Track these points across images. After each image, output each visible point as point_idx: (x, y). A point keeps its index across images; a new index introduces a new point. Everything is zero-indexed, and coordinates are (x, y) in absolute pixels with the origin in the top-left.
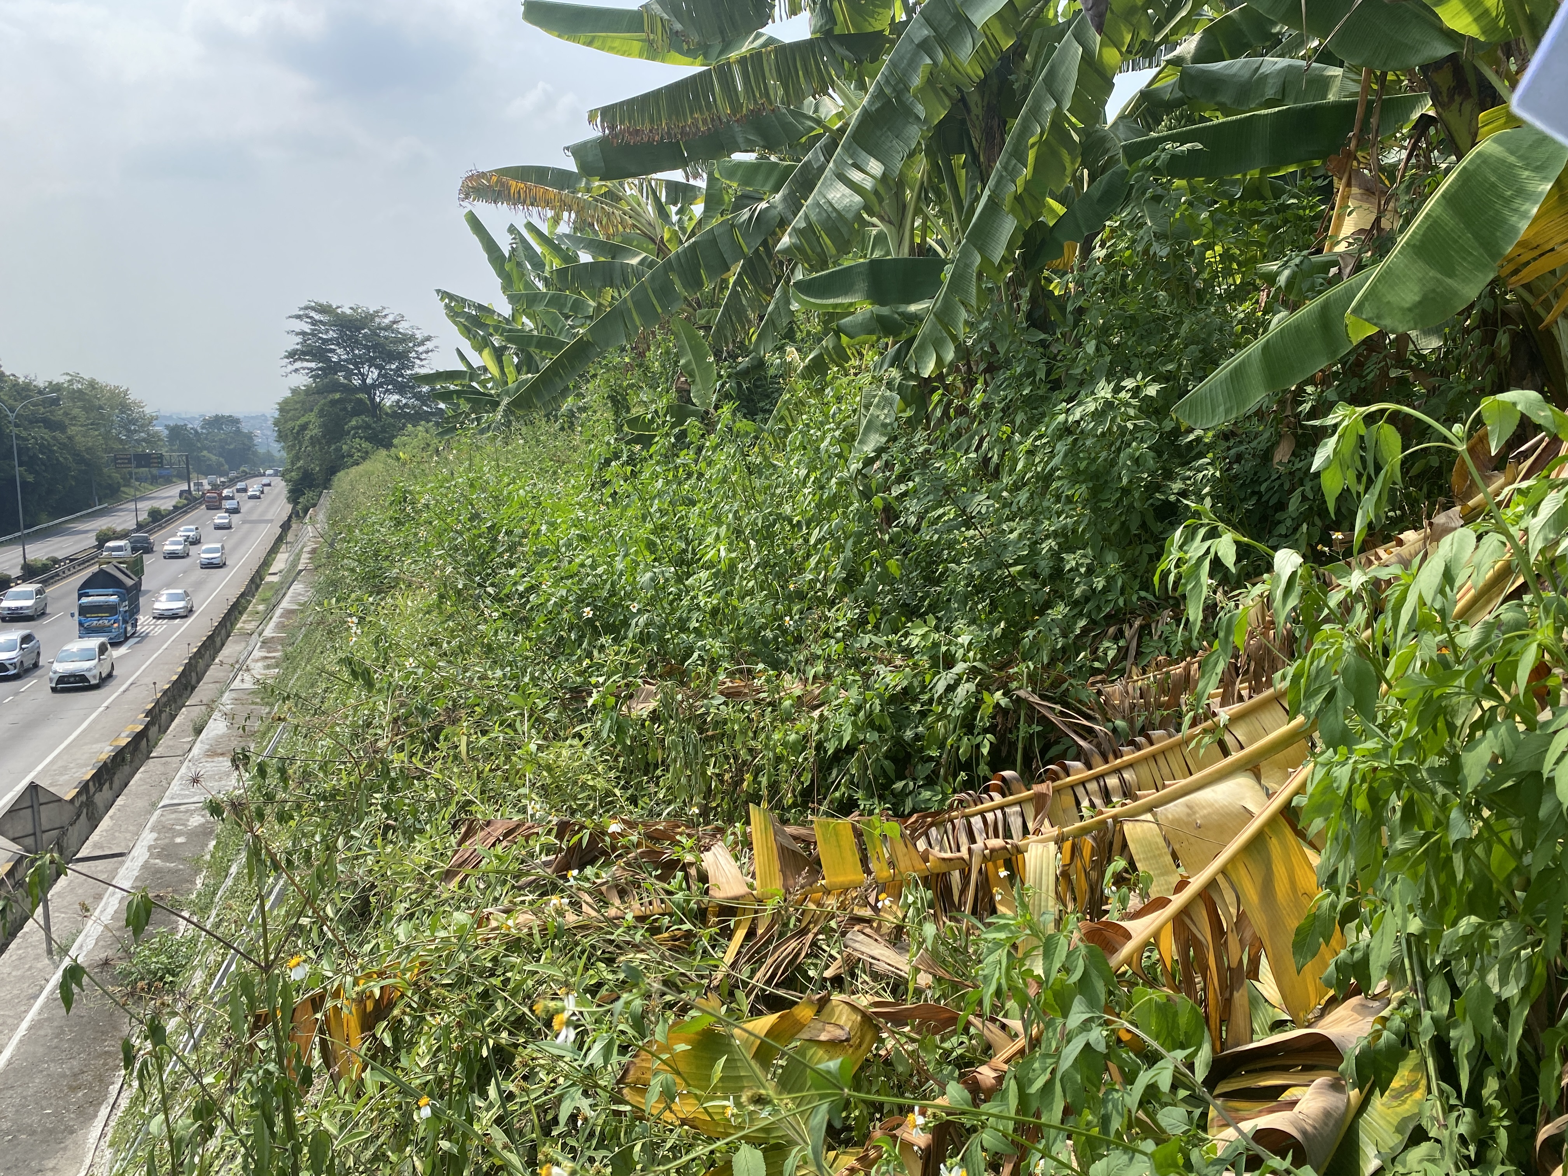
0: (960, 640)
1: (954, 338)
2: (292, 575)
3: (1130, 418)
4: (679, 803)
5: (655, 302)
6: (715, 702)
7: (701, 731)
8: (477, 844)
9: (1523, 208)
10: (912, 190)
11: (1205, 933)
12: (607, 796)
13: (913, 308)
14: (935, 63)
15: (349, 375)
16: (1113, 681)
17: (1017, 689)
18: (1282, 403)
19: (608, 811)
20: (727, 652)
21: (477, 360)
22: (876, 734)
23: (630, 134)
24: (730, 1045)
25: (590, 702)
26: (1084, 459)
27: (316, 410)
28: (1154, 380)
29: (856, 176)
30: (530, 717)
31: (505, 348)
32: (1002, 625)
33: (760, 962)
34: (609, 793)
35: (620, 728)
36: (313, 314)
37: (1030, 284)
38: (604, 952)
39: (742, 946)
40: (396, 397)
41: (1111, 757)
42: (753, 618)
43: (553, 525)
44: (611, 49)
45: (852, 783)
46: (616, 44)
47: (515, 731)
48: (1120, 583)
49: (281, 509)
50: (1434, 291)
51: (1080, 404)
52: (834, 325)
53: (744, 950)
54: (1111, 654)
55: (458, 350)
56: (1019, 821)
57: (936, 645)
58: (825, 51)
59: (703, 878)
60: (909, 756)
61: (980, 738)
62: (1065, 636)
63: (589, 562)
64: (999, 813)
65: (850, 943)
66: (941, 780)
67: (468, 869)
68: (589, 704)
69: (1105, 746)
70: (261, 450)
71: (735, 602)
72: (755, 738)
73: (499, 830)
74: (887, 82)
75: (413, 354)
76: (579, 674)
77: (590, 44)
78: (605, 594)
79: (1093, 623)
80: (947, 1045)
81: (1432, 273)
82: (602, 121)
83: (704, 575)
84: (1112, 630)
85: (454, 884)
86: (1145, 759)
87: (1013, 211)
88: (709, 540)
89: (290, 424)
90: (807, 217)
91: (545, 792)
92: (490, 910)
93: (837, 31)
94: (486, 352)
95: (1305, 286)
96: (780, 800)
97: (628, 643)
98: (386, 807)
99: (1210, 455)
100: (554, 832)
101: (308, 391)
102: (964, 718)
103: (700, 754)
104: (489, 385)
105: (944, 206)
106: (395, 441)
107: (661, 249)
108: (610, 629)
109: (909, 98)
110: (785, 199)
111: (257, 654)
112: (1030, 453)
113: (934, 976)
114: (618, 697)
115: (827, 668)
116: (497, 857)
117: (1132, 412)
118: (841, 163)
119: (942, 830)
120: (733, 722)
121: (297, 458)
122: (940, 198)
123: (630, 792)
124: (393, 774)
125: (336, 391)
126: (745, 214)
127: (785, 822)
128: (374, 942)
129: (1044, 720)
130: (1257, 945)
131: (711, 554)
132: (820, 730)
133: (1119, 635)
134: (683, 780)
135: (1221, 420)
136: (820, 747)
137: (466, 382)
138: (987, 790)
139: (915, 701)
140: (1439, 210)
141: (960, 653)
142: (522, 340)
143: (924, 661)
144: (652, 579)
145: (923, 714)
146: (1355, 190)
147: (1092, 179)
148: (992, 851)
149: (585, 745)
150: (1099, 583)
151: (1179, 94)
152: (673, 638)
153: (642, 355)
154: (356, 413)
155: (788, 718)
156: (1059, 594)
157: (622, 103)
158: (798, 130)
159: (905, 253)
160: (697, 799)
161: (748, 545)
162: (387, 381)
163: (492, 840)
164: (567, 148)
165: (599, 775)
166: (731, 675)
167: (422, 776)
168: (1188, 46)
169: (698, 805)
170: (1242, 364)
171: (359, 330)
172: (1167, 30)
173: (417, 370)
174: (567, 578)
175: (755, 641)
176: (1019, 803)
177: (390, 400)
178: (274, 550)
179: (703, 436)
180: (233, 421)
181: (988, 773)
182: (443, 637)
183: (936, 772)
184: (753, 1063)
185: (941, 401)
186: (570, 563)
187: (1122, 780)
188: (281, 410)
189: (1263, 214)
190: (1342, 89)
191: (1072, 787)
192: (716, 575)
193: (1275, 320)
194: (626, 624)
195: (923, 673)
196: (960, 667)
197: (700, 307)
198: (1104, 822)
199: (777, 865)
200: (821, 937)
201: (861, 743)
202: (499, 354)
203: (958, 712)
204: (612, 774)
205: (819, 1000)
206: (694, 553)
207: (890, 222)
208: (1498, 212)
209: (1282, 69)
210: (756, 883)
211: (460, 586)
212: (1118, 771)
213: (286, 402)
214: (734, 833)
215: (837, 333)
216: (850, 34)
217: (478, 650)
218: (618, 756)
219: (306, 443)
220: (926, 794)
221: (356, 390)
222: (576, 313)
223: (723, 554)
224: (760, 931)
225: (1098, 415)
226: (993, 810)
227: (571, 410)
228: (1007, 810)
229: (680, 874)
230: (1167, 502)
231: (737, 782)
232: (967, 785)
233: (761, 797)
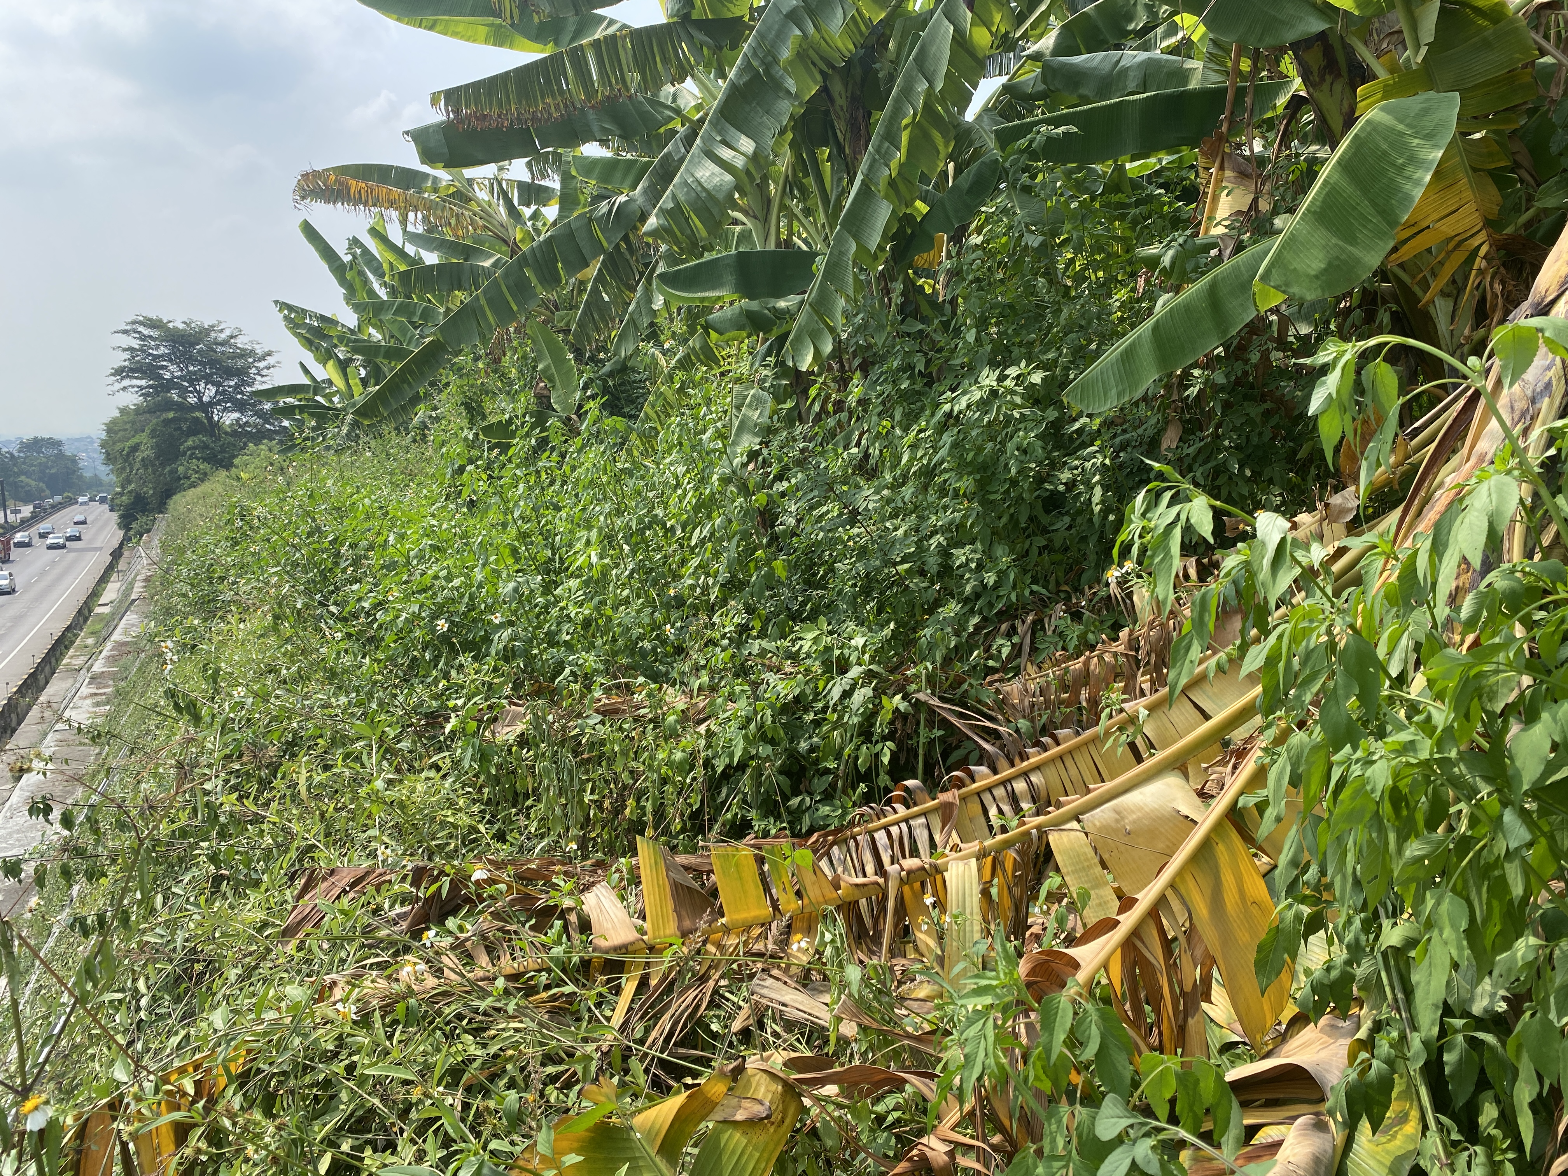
0: (853, 642)
1: (832, 330)
2: (124, 606)
3: (1015, 406)
4: (553, 837)
5: (510, 299)
6: (591, 722)
7: (576, 753)
8: (318, 898)
9: (1416, 176)
10: (776, 183)
11: (1155, 954)
12: (470, 833)
13: (782, 304)
14: (805, 35)
15: (183, 392)
16: (1009, 680)
17: (915, 692)
18: (1168, 387)
19: (472, 850)
20: (602, 667)
21: (320, 372)
22: (769, 748)
23: (477, 119)
24: (629, 1140)
25: (448, 728)
26: (970, 450)
27: (147, 430)
28: (1037, 368)
29: (726, 153)
30: (379, 748)
31: (350, 360)
32: (892, 626)
33: (657, 1017)
34: (474, 829)
35: (483, 756)
36: (141, 329)
37: (901, 278)
38: (470, 1022)
39: (632, 1001)
40: (236, 415)
41: (1017, 760)
42: (628, 629)
43: (402, 537)
44: (455, 34)
45: (744, 801)
46: (460, 29)
47: (363, 766)
48: (1012, 576)
49: (112, 535)
50: (1337, 258)
51: (964, 393)
52: (702, 321)
53: (636, 1006)
54: (1005, 651)
55: (302, 365)
56: (926, 833)
57: (828, 649)
58: (683, 35)
59: (585, 926)
60: (803, 769)
61: (879, 746)
62: (957, 634)
63: (444, 573)
64: (903, 826)
65: (757, 989)
66: (838, 793)
67: (308, 928)
68: (447, 731)
69: (1010, 747)
70: (88, 474)
71: (609, 612)
72: (636, 759)
73: (345, 880)
74: (755, 53)
75: (253, 370)
76: (437, 697)
77: (431, 28)
78: (463, 608)
79: (985, 619)
80: (880, 1108)
81: (1334, 240)
82: (446, 105)
83: (573, 583)
84: (1004, 627)
85: (291, 947)
86: (1052, 760)
87: (887, 197)
88: (579, 546)
89: (119, 446)
90: (674, 196)
91: (399, 832)
92: (334, 976)
93: (695, 16)
94: (331, 363)
95: (1189, 267)
96: (668, 826)
97: (491, 661)
98: (213, 858)
99: (1098, 442)
100: (410, 878)
101: (139, 411)
102: (861, 725)
103: (576, 782)
104: (336, 399)
105: (809, 203)
106: (236, 461)
107: (514, 248)
108: (468, 646)
109: (778, 71)
110: (645, 192)
111: (85, 691)
112: (914, 447)
113: (859, 1025)
114: (480, 721)
115: (712, 678)
116: (342, 912)
117: (1018, 400)
118: (706, 140)
119: (845, 849)
120: (612, 743)
121: (128, 481)
122: (804, 194)
123: (496, 827)
124: (222, 819)
125: (170, 410)
126: (604, 207)
127: (673, 849)
128: (183, 1033)
129: (945, 724)
130: (1209, 961)
131: (581, 560)
132: (708, 746)
133: (1012, 632)
134: (558, 811)
135: (1109, 406)
136: (707, 763)
137: (311, 395)
138: (889, 802)
139: (806, 710)
140: (1336, 176)
141: (853, 659)
142: (369, 351)
143: (817, 668)
144: (516, 590)
145: (817, 724)
146: (1228, 173)
147: (958, 171)
148: (909, 873)
149: (444, 777)
150: (990, 578)
151: (1041, 87)
152: (541, 653)
153: (497, 361)
154: (191, 432)
155: (672, 735)
156: (948, 593)
157: (467, 86)
158: (656, 119)
159: (772, 246)
160: (573, 832)
161: (622, 549)
162: (226, 399)
163: (336, 891)
164: (407, 133)
165: (460, 810)
166: (607, 690)
167: (258, 820)
168: (1047, 42)
169: (575, 839)
170: (1132, 346)
171: (193, 345)
172: (1027, 24)
173: (258, 387)
174: (420, 592)
175: (632, 654)
176: (924, 814)
177: (229, 418)
178: (104, 579)
179: (566, 441)
180: (55, 443)
181: (889, 783)
182: (282, 662)
183: (833, 786)
184: (658, 1159)
185: (818, 395)
186: (422, 575)
187: (1030, 784)
188: (109, 430)
189: (1127, 206)
190: (1204, 79)
191: (978, 794)
192: (587, 583)
193: (1160, 302)
194: (487, 640)
195: (815, 679)
196: (855, 672)
197: (557, 309)
198: (1028, 833)
199: (670, 905)
200: (723, 983)
201: (752, 758)
202: (343, 366)
203: (856, 720)
204: (476, 808)
205: (733, 1070)
206: (562, 561)
207: (755, 217)
208: (1392, 180)
209: (1143, 62)
210: (647, 926)
211: (299, 606)
212: (1025, 774)
213: (114, 422)
214: (618, 870)
215: (706, 328)
216: (708, 20)
217: (319, 675)
218: (481, 786)
219: (138, 465)
220: (825, 810)
221: (193, 408)
222: (426, 321)
223: (594, 559)
224: (653, 982)
225: (983, 405)
226: (897, 823)
227: (423, 423)
228: (912, 822)
229: (558, 924)
230: (1055, 493)
231: (618, 810)
232: (867, 799)
233: (645, 824)
